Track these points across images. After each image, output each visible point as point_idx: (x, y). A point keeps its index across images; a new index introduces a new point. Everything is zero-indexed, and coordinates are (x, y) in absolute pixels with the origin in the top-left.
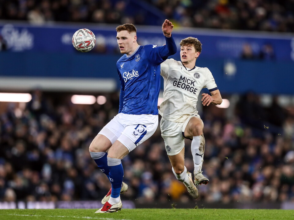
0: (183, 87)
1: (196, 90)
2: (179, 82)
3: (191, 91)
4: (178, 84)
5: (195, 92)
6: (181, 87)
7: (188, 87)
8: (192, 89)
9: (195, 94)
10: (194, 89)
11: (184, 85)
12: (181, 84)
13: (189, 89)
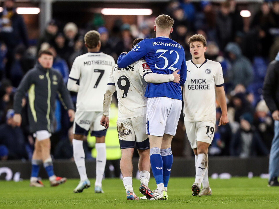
0: (197, 88)
1: (209, 86)
2: (192, 85)
3: (205, 88)
4: (192, 87)
5: (209, 88)
6: (195, 89)
7: (201, 86)
8: (205, 86)
9: (209, 89)
10: (207, 86)
11: (197, 86)
12: (194, 86)
13: (203, 88)
